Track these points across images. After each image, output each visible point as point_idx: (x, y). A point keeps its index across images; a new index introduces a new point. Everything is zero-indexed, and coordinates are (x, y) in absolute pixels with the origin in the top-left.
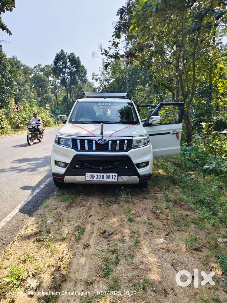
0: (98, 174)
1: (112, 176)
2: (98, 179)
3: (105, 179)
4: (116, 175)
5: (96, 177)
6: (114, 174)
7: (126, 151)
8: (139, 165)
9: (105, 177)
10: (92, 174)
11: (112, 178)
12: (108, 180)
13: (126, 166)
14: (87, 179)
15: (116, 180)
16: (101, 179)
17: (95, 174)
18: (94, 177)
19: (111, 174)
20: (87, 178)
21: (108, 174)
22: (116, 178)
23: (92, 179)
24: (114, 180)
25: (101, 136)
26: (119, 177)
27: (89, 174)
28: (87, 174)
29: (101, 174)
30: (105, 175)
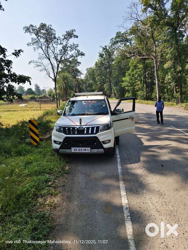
0: (79, 148)
1: (87, 149)
2: (79, 151)
3: (83, 151)
4: (90, 148)
5: (77, 150)
6: (88, 148)
7: (96, 134)
8: (104, 142)
9: (83, 150)
10: (75, 148)
11: (88, 150)
12: (85, 151)
13: (95, 143)
14: (72, 152)
15: (90, 152)
16: (81, 151)
17: (77, 148)
18: (76, 150)
19: (87, 148)
20: (72, 150)
21: (85, 148)
22: (90, 150)
23: (75, 151)
24: (88, 152)
25: (80, 125)
26: (91, 150)
27: (74, 148)
28: (72, 148)
29: (81, 148)
30: (83, 148)
